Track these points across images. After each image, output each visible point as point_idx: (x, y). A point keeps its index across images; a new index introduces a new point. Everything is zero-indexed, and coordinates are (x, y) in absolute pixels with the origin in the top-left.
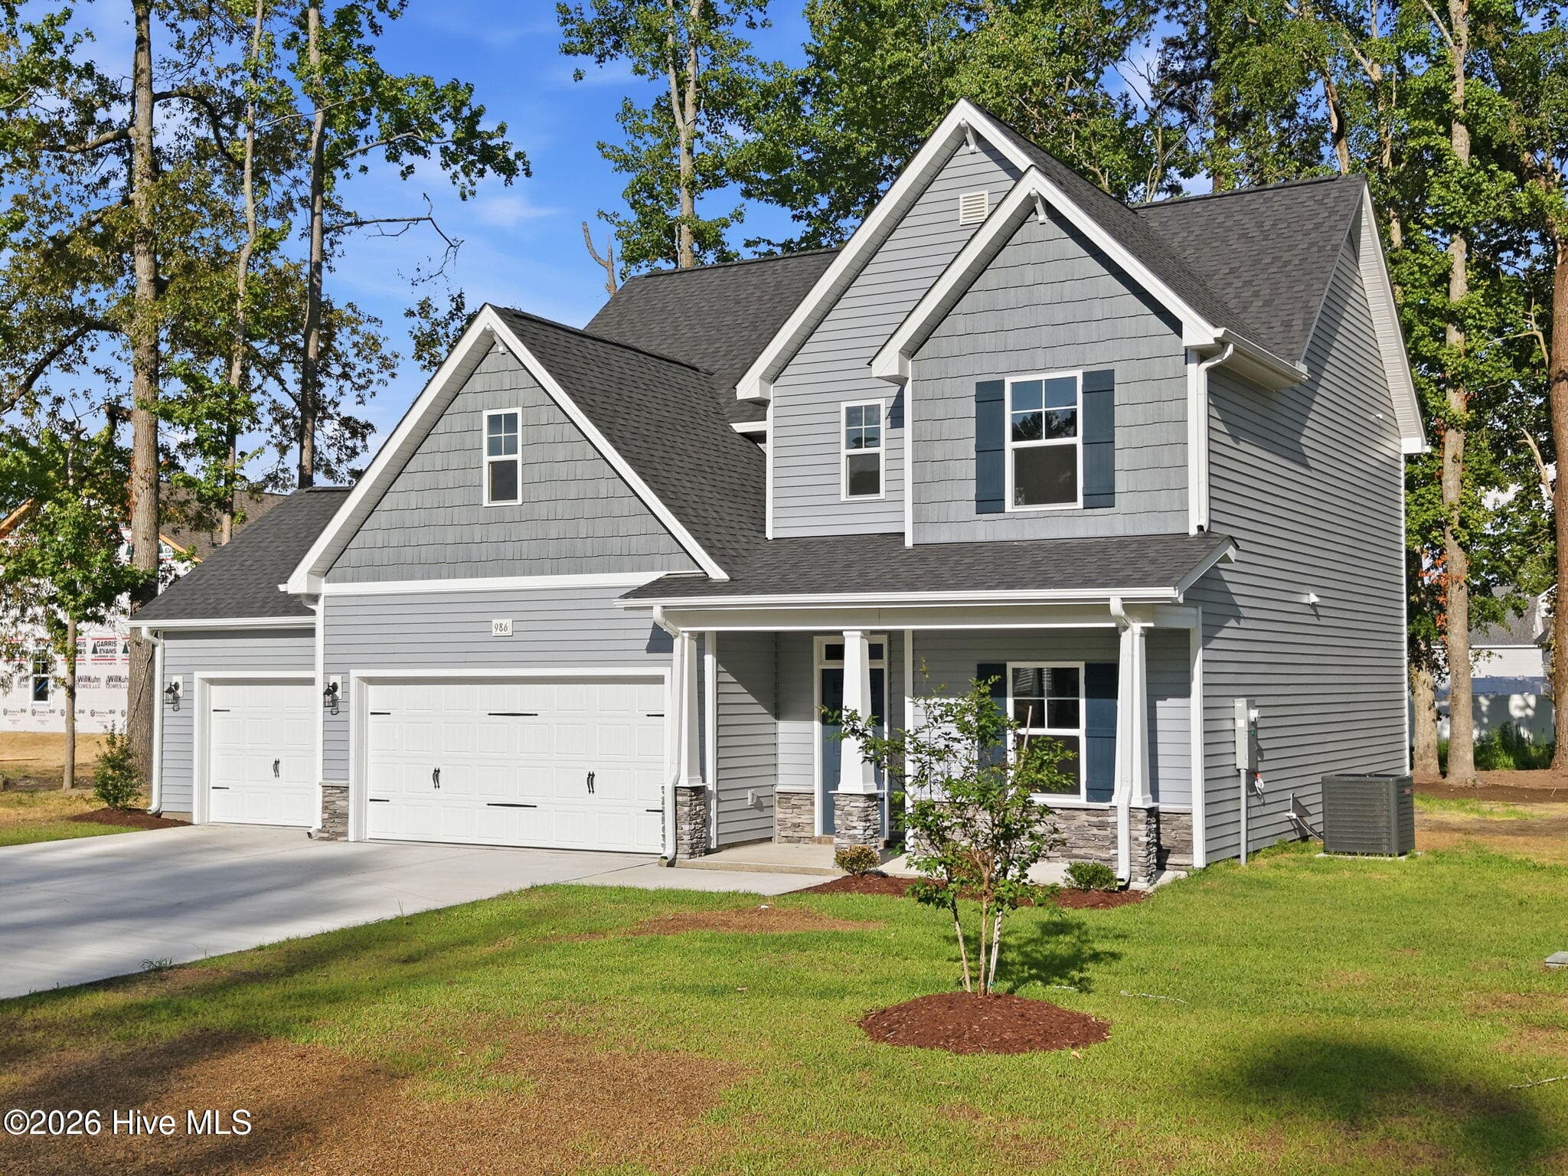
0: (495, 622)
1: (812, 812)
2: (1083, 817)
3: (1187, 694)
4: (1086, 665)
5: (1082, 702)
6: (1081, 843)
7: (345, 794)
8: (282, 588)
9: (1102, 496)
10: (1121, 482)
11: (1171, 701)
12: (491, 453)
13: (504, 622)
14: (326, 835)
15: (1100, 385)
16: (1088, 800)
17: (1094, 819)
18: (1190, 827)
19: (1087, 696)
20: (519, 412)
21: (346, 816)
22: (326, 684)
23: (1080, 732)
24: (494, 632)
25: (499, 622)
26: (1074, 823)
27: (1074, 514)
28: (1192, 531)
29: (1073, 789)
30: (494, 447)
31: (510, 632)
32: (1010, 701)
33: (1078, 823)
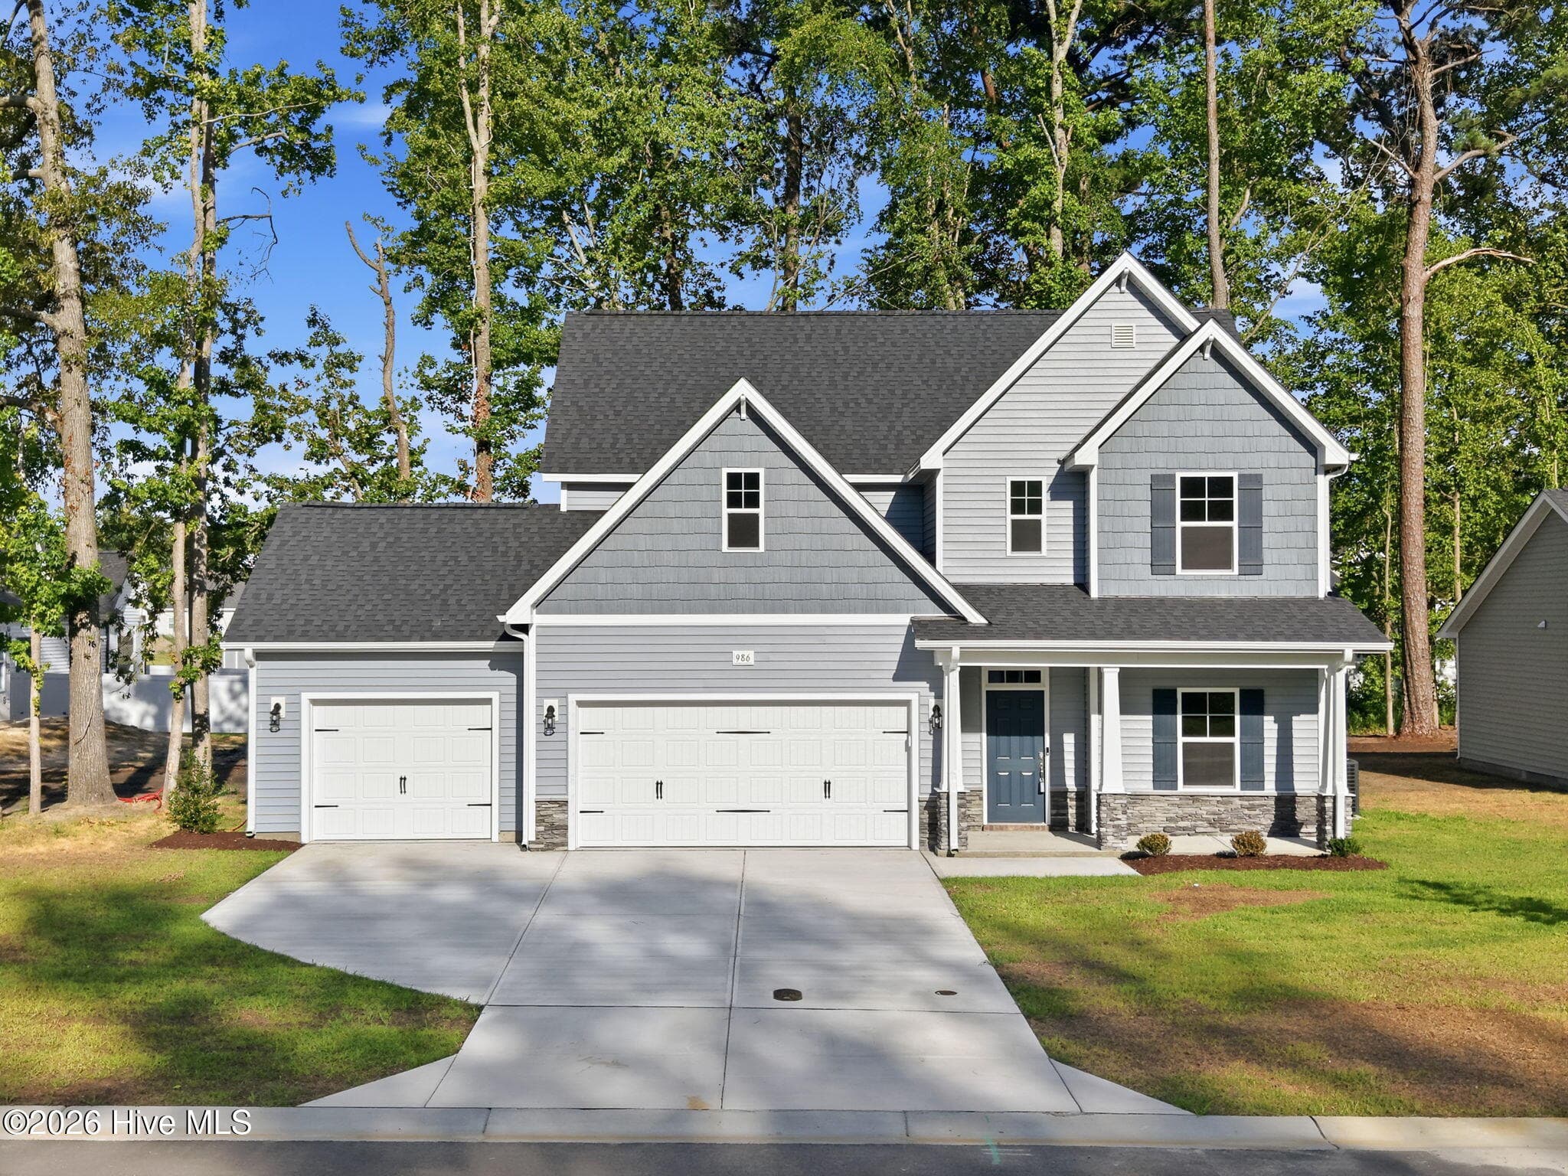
0: (735, 653)
1: (981, 805)
2: (1237, 802)
3: (1316, 711)
4: (1241, 691)
5: (1237, 718)
6: (1235, 821)
7: (563, 808)
8: (501, 618)
9: (1253, 565)
10: (1268, 556)
11: (1303, 717)
12: (730, 505)
13: (746, 653)
14: (542, 846)
15: (1253, 483)
16: (1242, 789)
17: (1246, 803)
18: (1310, 807)
19: (1242, 713)
20: (761, 471)
21: (566, 828)
22: (539, 706)
23: (1236, 740)
24: (735, 661)
25: (740, 653)
26: (1230, 807)
27: (1231, 579)
28: (1322, 595)
29: (1229, 781)
30: (733, 501)
31: (752, 662)
32: (1179, 718)
33: (1233, 807)
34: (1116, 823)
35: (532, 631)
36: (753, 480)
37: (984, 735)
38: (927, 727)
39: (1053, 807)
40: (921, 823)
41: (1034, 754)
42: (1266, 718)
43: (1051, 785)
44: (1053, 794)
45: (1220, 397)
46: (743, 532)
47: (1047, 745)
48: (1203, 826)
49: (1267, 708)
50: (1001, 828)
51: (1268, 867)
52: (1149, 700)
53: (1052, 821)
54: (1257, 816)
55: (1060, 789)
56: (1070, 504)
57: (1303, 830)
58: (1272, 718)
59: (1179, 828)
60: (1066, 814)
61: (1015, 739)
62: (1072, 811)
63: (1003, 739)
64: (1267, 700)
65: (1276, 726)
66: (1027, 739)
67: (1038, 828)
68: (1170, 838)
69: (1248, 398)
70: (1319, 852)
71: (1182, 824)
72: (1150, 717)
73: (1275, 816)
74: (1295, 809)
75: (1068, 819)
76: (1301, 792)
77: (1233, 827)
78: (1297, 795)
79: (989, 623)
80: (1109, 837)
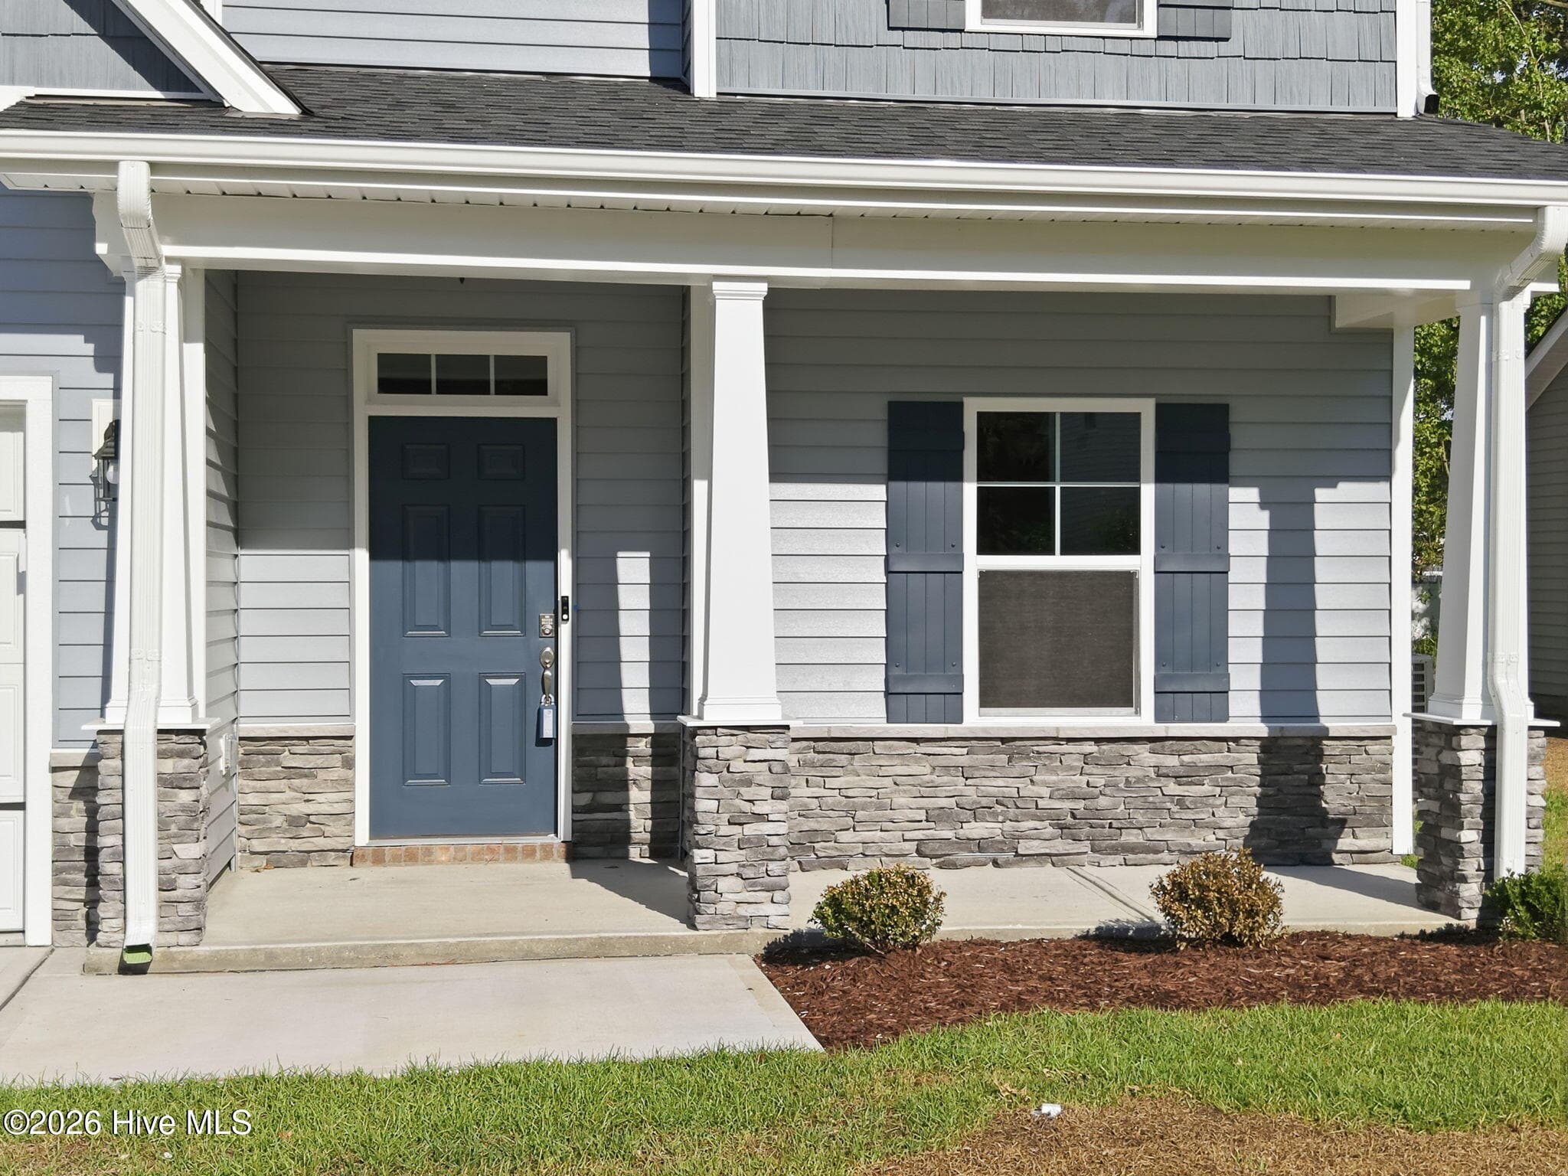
1: (349, 784)
2: (1146, 756)
3: (1385, 474)
4: (1160, 408)
5: (1148, 493)
6: (1140, 817)
9: (1200, 8)
11: (1346, 490)
16: (1161, 717)
17: (1172, 761)
18: (1387, 767)
19: (1160, 478)
23: (1142, 564)
26: (1122, 773)
28: (1406, 110)
29: (1123, 695)
32: (970, 491)
33: (1133, 772)
34: (750, 830)
37: (361, 556)
38: (88, 501)
39: (579, 784)
41: (524, 621)
42: (1235, 493)
43: (576, 713)
44: (580, 743)
47: (566, 588)
48: (1040, 838)
49: (1237, 463)
50: (411, 857)
51: (1299, 992)
52: (877, 435)
53: (576, 827)
54: (1203, 801)
55: (606, 726)
57: (1345, 842)
58: (1252, 494)
59: (965, 843)
60: (622, 807)
61: (464, 571)
62: (640, 797)
63: (428, 571)
64: (1239, 437)
65: (1263, 519)
66: (504, 570)
67: (529, 853)
68: (938, 879)
70: (1435, 921)
71: (976, 829)
72: (879, 491)
73: (1261, 801)
74: (1318, 778)
75: (627, 823)
76: (1335, 726)
77: (1131, 837)
78: (1324, 735)
79: (306, 112)
80: (723, 884)
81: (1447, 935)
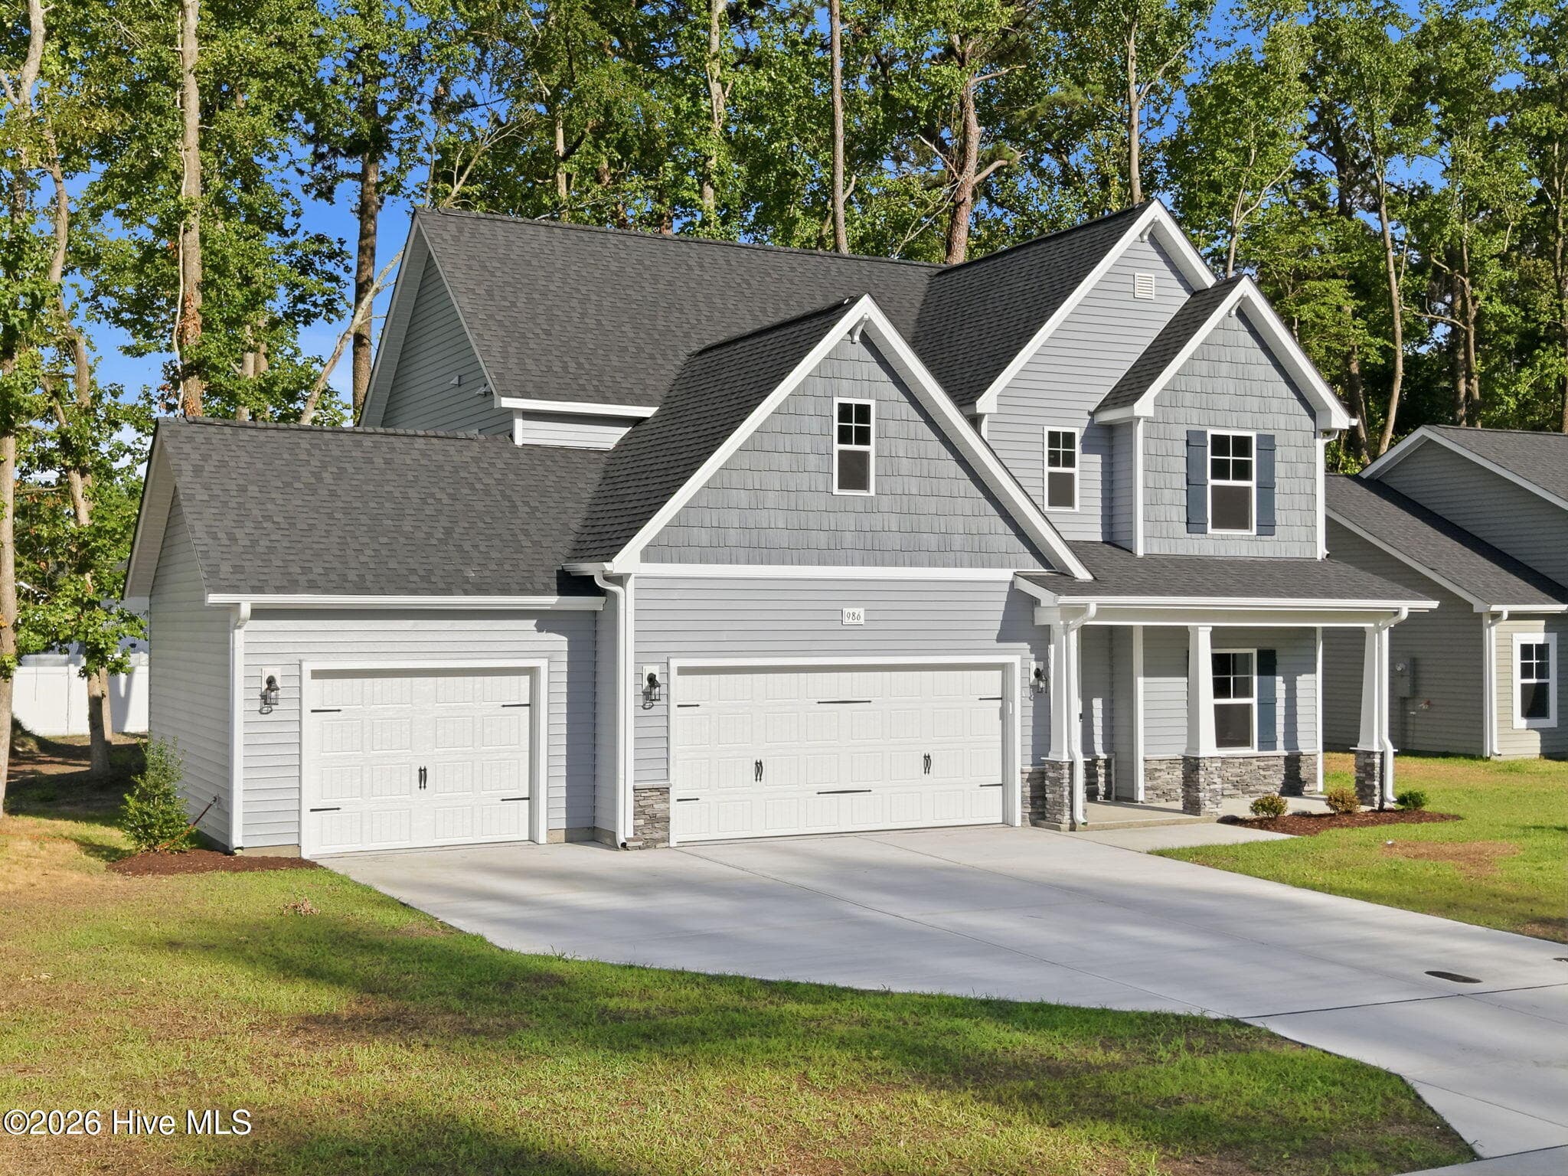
0: (845, 611)
2: (1254, 763)
3: (1314, 672)
4: (1258, 652)
5: (1255, 678)
6: (1254, 782)
7: (666, 796)
8: (605, 567)
9: (1267, 527)
10: (1279, 517)
11: (1305, 677)
12: (840, 441)
13: (857, 611)
14: (640, 843)
15: (1268, 444)
16: (1259, 750)
17: (1262, 764)
18: (1316, 764)
19: (1259, 674)
20: (872, 403)
21: (667, 820)
22: (639, 674)
23: (1254, 701)
24: (847, 621)
25: (851, 610)
26: (1249, 768)
27: (1249, 539)
28: (1319, 558)
29: (1250, 743)
30: (844, 436)
31: (862, 621)
33: (1252, 768)
34: (1212, 787)
35: (631, 584)
36: (863, 412)
38: (1028, 692)
40: (1023, 798)
42: (1278, 678)
45: (1241, 355)
46: (853, 473)
49: (1278, 668)
52: (1184, 661)
54: (1270, 776)
55: (1091, 756)
56: (1098, 458)
57: (1306, 787)
58: (1282, 678)
60: (1096, 783)
62: (1101, 780)
64: (1279, 660)
65: (1284, 686)
69: (1264, 358)
72: (1185, 679)
73: (1285, 775)
74: (1299, 768)
75: (1098, 789)
76: (1305, 751)
77: (1252, 788)
78: (1301, 754)
79: (1095, 578)
80: (1207, 803)
81: (1372, 811)
